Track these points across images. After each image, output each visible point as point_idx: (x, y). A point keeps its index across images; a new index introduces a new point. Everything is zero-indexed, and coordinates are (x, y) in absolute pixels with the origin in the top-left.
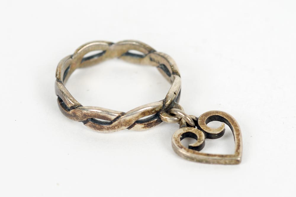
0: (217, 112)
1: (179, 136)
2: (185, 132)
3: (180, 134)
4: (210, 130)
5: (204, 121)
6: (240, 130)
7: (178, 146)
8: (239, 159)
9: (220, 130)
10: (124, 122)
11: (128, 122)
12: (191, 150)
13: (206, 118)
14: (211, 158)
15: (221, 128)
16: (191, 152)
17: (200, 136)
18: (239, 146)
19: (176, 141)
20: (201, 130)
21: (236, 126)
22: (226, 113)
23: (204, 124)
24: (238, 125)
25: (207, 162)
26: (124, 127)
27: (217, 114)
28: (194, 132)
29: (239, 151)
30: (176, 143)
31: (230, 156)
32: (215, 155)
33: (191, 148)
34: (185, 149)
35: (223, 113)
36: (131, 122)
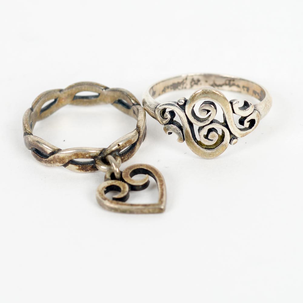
0: (141, 165)
1: (103, 189)
2: (109, 185)
3: (104, 187)
4: (134, 182)
5: (128, 175)
6: (163, 180)
7: (102, 198)
8: (162, 207)
9: (144, 181)
10: (58, 158)
11: (62, 159)
12: (115, 201)
13: (130, 171)
14: (134, 207)
15: (145, 180)
16: (115, 203)
17: (124, 188)
18: (162, 195)
19: (100, 193)
20: (125, 182)
21: (160, 176)
22: (150, 166)
23: (127, 177)
24: (162, 176)
25: (131, 212)
26: (58, 164)
27: (141, 167)
28: (118, 185)
29: (162, 200)
30: (100, 196)
31: (154, 205)
32: (138, 205)
33: (114, 199)
34: (109, 200)
35: (147, 166)
36: (64, 160)
